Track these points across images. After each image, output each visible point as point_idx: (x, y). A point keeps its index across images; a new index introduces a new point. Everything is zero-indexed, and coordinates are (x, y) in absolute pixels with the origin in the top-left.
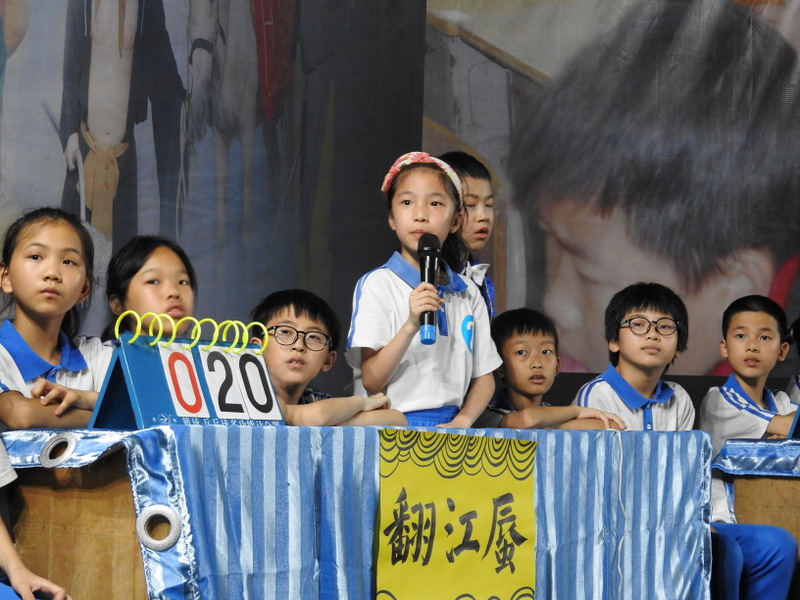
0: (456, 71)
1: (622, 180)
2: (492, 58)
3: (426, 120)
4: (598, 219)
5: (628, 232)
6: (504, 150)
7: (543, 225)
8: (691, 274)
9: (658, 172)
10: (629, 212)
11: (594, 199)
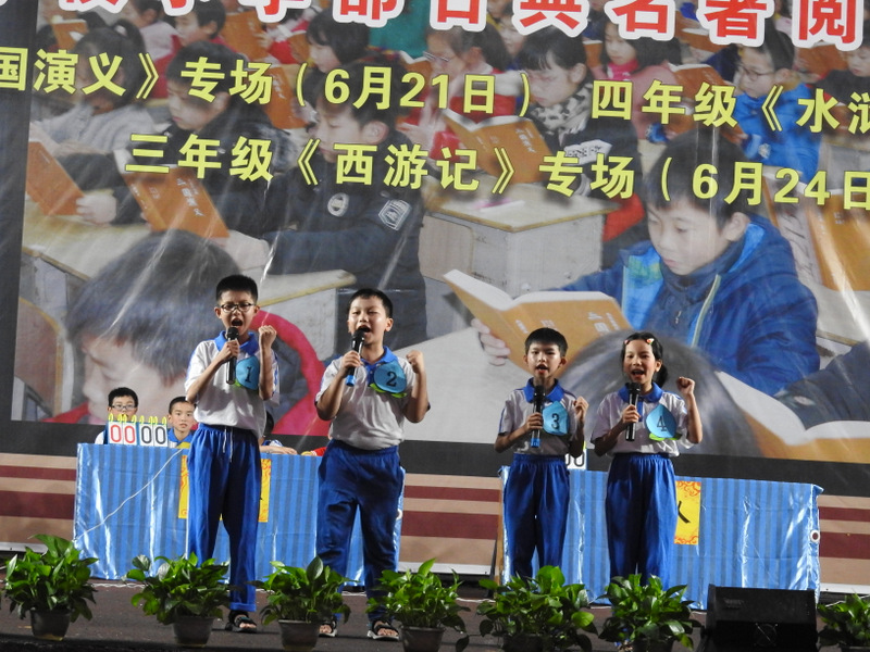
0: (37, 275)
1: (130, 328)
2: (58, 268)
3: (20, 299)
4: (115, 349)
5: (133, 355)
6: (64, 314)
7: (84, 351)
8: (168, 376)
9: (151, 324)
10: (134, 345)
11: (113, 338)
